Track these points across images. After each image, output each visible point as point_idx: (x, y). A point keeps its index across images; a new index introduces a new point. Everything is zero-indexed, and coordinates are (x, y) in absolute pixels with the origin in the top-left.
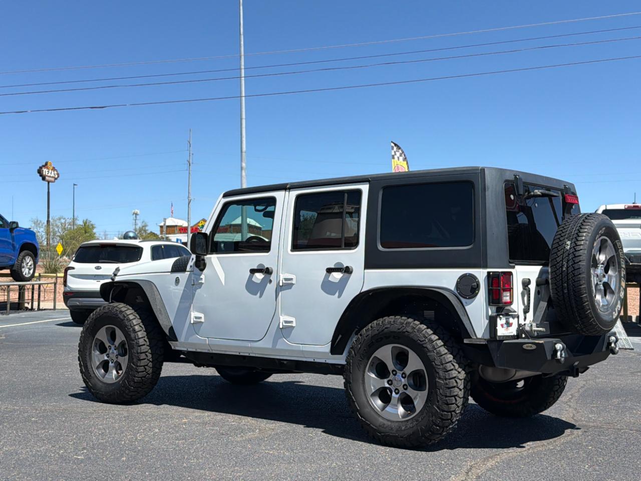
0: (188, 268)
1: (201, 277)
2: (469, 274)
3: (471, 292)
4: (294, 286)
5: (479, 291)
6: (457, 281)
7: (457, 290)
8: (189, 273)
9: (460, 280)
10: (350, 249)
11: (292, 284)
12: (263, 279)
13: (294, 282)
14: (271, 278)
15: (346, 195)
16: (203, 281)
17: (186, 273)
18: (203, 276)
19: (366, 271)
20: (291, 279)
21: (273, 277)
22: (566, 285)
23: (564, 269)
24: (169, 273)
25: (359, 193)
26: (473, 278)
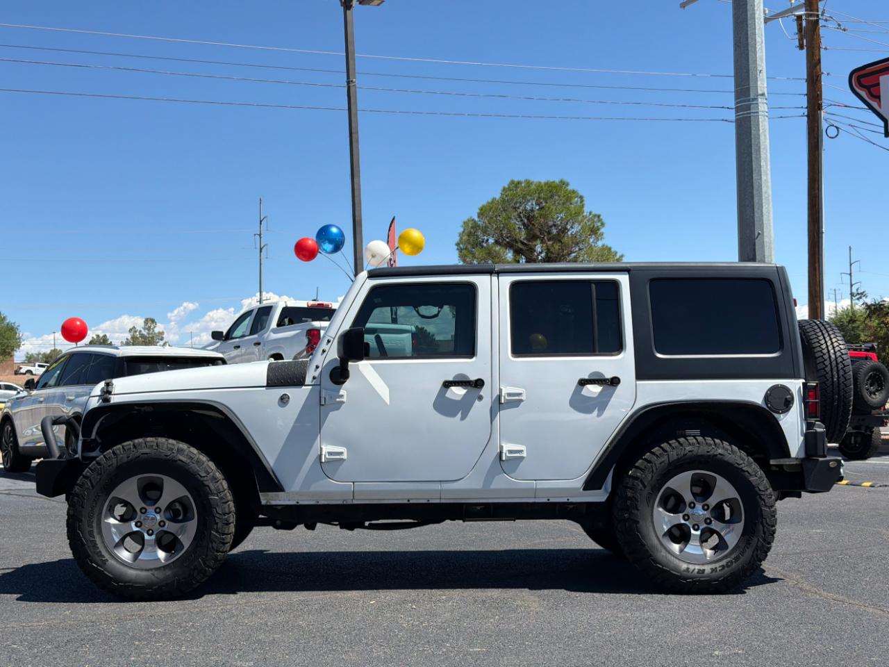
0: (308, 380)
1: (341, 393)
2: (781, 385)
3: (785, 405)
4: (522, 403)
5: (793, 404)
6: (767, 393)
7: (767, 404)
8: (310, 387)
9: (771, 392)
10: (612, 355)
11: (521, 401)
12: (465, 395)
13: (523, 397)
14: (482, 393)
15: (593, 286)
16: (344, 399)
17: (304, 387)
18: (342, 392)
19: (638, 382)
20: (520, 394)
21: (485, 392)
22: (837, 396)
23: (835, 380)
24: (264, 389)
25: (615, 285)
26: (785, 390)
